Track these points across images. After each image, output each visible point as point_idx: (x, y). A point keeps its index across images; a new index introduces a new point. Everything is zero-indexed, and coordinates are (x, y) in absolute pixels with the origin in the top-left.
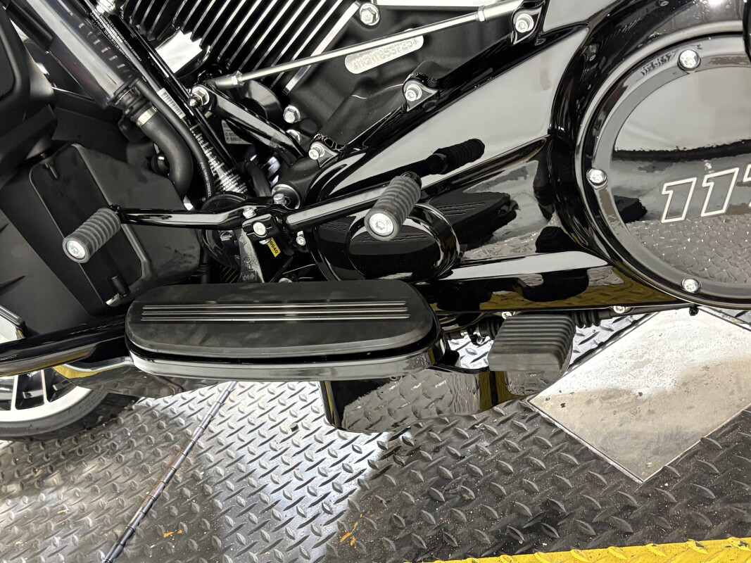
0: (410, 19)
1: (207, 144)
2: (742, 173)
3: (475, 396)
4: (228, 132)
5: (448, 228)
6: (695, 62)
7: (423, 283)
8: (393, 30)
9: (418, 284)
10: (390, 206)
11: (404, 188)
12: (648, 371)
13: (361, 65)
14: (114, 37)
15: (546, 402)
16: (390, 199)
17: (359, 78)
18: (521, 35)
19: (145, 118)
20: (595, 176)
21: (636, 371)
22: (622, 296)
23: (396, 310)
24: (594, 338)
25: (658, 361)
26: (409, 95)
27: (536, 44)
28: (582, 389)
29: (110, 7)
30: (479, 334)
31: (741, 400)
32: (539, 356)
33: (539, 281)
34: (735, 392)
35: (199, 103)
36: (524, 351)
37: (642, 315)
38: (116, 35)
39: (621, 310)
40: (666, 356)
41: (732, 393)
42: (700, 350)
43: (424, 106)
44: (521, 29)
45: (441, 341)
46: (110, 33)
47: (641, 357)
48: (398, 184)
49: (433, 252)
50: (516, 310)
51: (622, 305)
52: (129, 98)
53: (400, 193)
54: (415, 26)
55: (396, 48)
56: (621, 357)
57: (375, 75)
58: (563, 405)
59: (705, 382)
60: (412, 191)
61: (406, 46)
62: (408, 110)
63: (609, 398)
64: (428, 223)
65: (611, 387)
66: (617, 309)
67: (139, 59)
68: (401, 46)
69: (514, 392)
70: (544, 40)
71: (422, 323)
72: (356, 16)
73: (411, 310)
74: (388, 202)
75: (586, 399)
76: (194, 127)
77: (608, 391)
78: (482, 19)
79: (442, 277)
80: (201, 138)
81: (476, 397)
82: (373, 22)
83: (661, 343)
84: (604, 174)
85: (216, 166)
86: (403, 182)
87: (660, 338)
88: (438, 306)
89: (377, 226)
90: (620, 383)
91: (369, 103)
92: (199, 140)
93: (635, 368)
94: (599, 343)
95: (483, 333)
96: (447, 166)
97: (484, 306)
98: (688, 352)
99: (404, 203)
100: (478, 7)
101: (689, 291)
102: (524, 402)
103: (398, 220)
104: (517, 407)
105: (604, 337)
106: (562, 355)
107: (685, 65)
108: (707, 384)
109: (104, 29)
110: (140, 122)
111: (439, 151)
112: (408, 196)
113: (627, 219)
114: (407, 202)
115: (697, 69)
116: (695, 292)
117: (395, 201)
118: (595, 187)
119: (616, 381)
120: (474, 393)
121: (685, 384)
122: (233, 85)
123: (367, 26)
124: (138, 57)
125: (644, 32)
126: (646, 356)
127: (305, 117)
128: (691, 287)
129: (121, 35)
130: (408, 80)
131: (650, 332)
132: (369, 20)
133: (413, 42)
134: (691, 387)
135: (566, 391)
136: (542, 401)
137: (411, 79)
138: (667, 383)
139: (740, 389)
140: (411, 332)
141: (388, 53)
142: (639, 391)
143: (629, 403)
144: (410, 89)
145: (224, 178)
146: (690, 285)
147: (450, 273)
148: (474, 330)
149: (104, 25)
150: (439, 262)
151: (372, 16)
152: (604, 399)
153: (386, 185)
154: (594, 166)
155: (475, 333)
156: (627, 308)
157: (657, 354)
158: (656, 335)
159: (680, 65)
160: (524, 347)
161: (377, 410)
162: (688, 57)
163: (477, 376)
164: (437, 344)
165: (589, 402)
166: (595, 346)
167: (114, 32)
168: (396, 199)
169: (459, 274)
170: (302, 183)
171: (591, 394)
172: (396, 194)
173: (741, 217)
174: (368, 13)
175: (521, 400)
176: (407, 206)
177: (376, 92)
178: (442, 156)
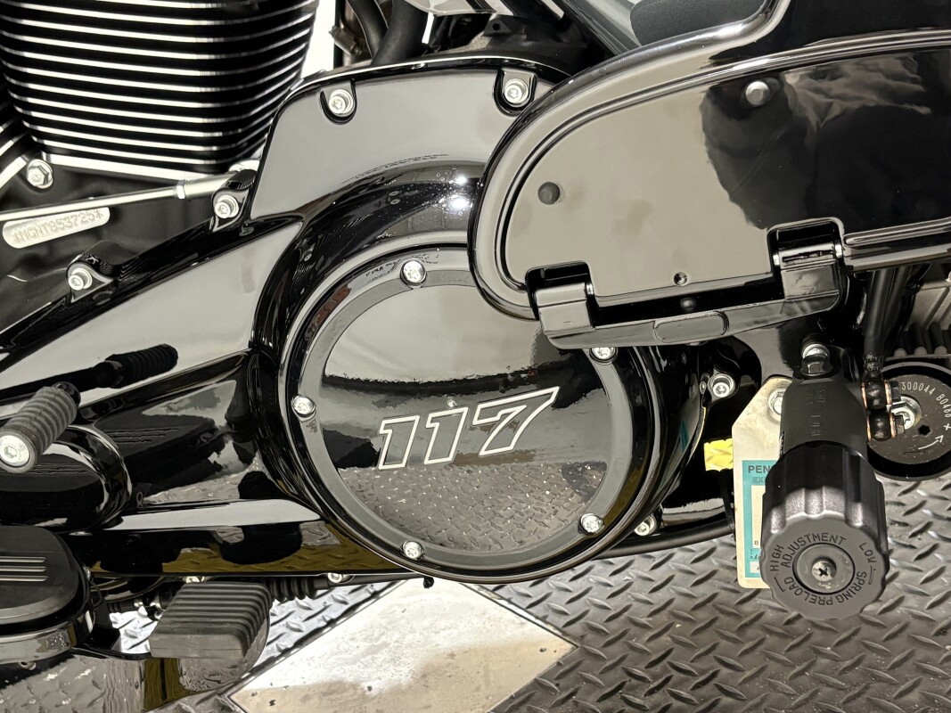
0: (94, 186)
2: (471, 415)
3: (137, 692)
5: (118, 461)
6: (420, 276)
7: (82, 533)
8: (70, 197)
9: (73, 534)
10: (28, 426)
11: (53, 403)
12: (383, 657)
13: (25, 237)
15: (250, 698)
16: (30, 417)
17: (22, 254)
18: (222, 221)
20: (301, 405)
21: (369, 657)
22: (356, 560)
23: (30, 569)
24: (324, 614)
25: (396, 644)
26: (73, 282)
27: (241, 234)
28: (299, 683)
30: (158, 605)
31: (487, 698)
32: (216, 638)
33: (239, 537)
34: (481, 688)
36: (198, 631)
37: (385, 584)
39: (338, 578)
40: (406, 639)
41: (478, 689)
42: (448, 632)
43: (94, 298)
44: (222, 213)
45: (88, 613)
47: (377, 639)
48: (45, 397)
49: (94, 492)
50: (205, 574)
51: (338, 572)
53: (45, 410)
54: (99, 194)
55: (72, 220)
56: (352, 639)
57: (43, 252)
58: (272, 703)
59: (449, 674)
60: (64, 409)
61: (87, 219)
62: (73, 301)
63: (331, 694)
64: (90, 452)
65: (335, 679)
66: (333, 577)
68: (80, 219)
69: (189, 687)
70: (252, 229)
71: (61, 588)
72: (22, 174)
73: (51, 570)
74: (25, 421)
75: (303, 695)
77: (331, 684)
78: (182, 196)
79: (108, 525)
81: (139, 693)
82: (44, 184)
83: (403, 621)
84: (313, 403)
86: (52, 396)
87: (402, 614)
88: (102, 566)
89: (7, 453)
90: (348, 674)
91: (27, 288)
93: (368, 654)
94: (328, 619)
95: (165, 603)
96: (122, 378)
97: (167, 567)
98: (433, 634)
99: (50, 423)
100: (177, 181)
101: (411, 557)
102: (224, 699)
103: (37, 445)
104: (213, 706)
105: (335, 611)
106: (248, 637)
107: (409, 279)
108: (450, 677)
111: (114, 357)
112: (56, 415)
113: (339, 463)
114: (54, 423)
115: (422, 284)
116: (418, 558)
117: (36, 419)
118: (301, 419)
119: (343, 671)
120: (137, 687)
121: (424, 676)
123: (36, 189)
125: (372, 231)
126: (383, 639)
128: (413, 552)
130: (76, 262)
131: (392, 606)
132: (38, 181)
133: (95, 215)
134: (431, 680)
135: (279, 684)
136: (246, 697)
137: (79, 261)
138: (402, 674)
139: (488, 683)
140: (44, 601)
141: (62, 226)
142: (369, 684)
143: (354, 700)
144: (77, 274)
146: (412, 550)
147: (119, 521)
148: (152, 600)
150: (103, 505)
151: (43, 177)
152: (325, 694)
153: (29, 397)
154: (300, 392)
155: (152, 604)
156: (345, 576)
157: (396, 636)
158: (399, 610)
159: (403, 278)
160: (200, 626)
161: (24, 708)
162: (413, 269)
163: (141, 663)
164: (80, 619)
165: (306, 699)
166: (323, 624)
168: (38, 418)
169: (131, 523)
171: (309, 688)
172: (39, 411)
173: (486, 468)
174: (37, 171)
175: (220, 695)
176: (53, 429)
177: (41, 273)
178: (117, 364)
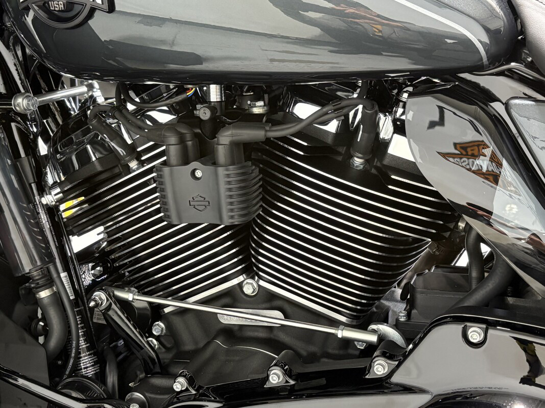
1: (83, 325)
4: (97, 313)
14: (44, 222)
17: (223, 326)
19: (44, 294)
26: (272, 377)
29: (52, 202)
35: (97, 305)
38: (46, 220)
46: (42, 217)
52: (39, 275)
57: (235, 328)
67: (57, 244)
72: (240, 285)
76: (77, 309)
78: (340, 336)
80: (80, 319)
82: (251, 293)
85: (83, 344)
92: (78, 320)
109: (39, 213)
110: (39, 295)
122: (127, 299)
124: (56, 243)
127: (168, 334)
129: (50, 222)
130: (275, 365)
132: (249, 291)
144: (275, 373)
145: (85, 356)
149: (40, 210)
151: (252, 289)
167: (46, 218)
170: (154, 398)
174: (250, 286)
